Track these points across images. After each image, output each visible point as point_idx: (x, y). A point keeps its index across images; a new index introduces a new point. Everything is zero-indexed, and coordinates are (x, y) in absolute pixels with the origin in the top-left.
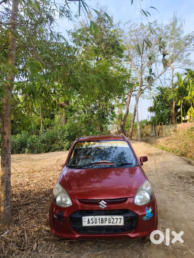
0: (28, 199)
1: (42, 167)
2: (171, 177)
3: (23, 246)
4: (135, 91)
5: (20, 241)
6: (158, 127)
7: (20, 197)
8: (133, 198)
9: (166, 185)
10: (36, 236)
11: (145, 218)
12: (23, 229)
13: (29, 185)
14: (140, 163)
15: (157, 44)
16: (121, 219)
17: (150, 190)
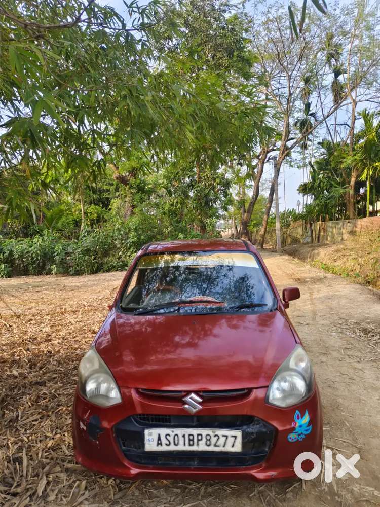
0: (43, 371)
1: (80, 303)
2: (345, 328)
3: (15, 484)
4: (273, 150)
5: (11, 473)
6: (318, 224)
7: (28, 366)
8: (265, 389)
9: (334, 347)
10: (48, 461)
11: (292, 437)
12: (22, 441)
13: (50, 340)
14: (283, 302)
15: (324, 49)
16: (235, 437)
17: (305, 369)
